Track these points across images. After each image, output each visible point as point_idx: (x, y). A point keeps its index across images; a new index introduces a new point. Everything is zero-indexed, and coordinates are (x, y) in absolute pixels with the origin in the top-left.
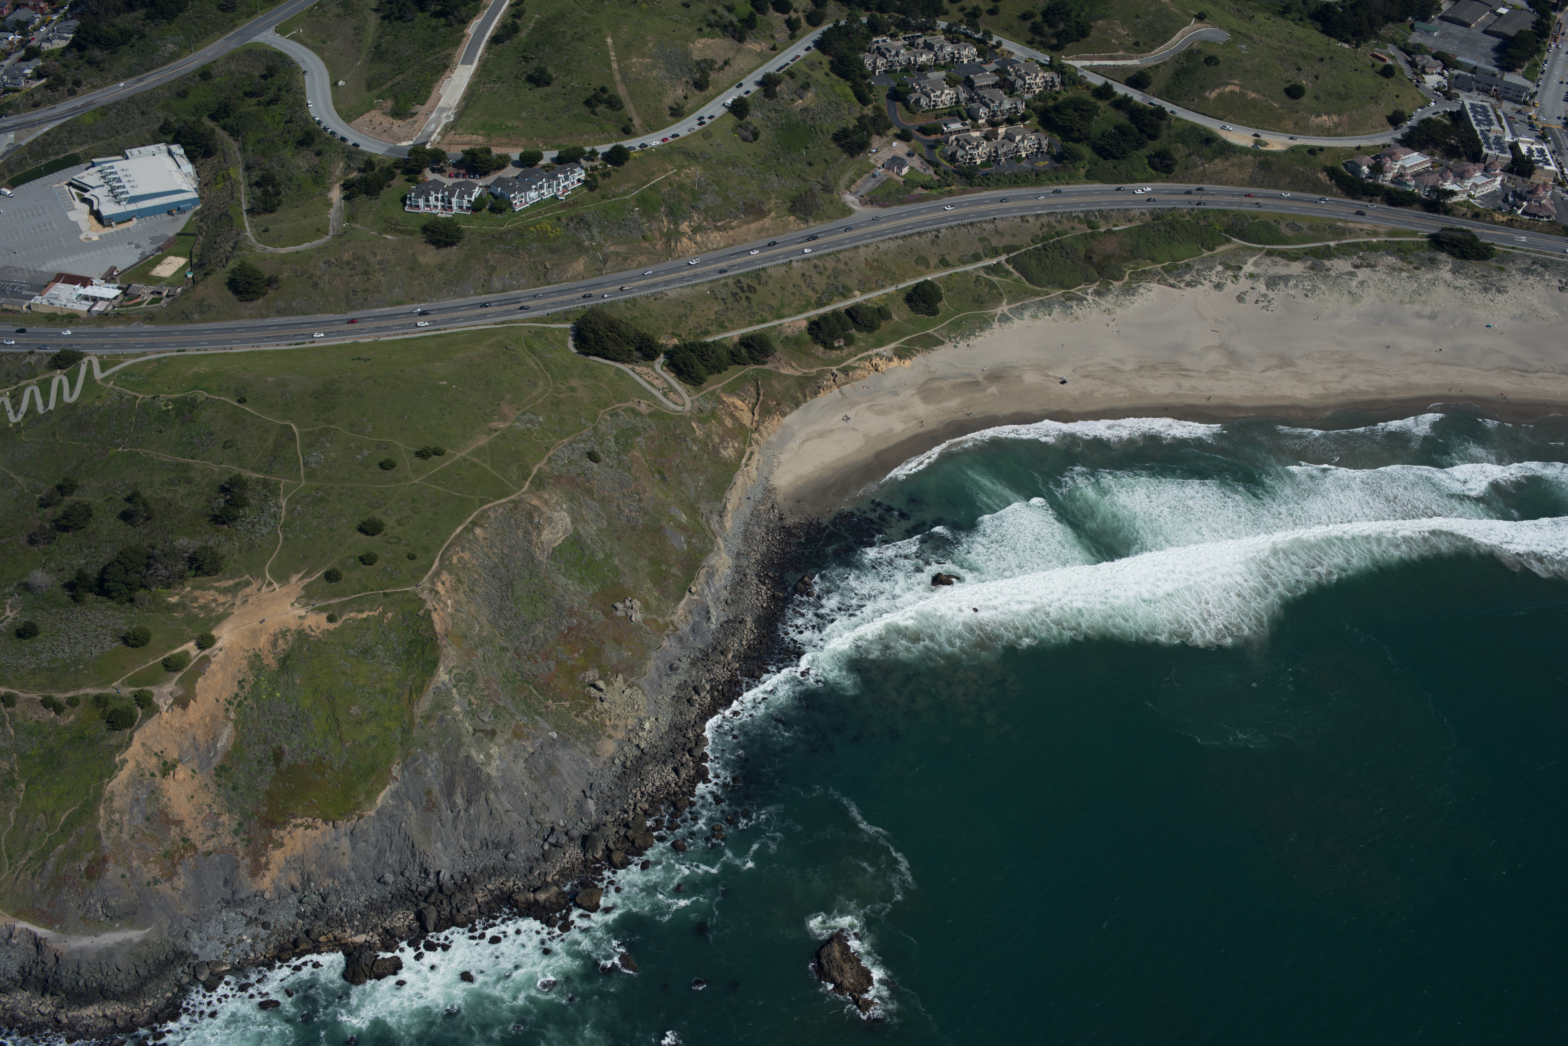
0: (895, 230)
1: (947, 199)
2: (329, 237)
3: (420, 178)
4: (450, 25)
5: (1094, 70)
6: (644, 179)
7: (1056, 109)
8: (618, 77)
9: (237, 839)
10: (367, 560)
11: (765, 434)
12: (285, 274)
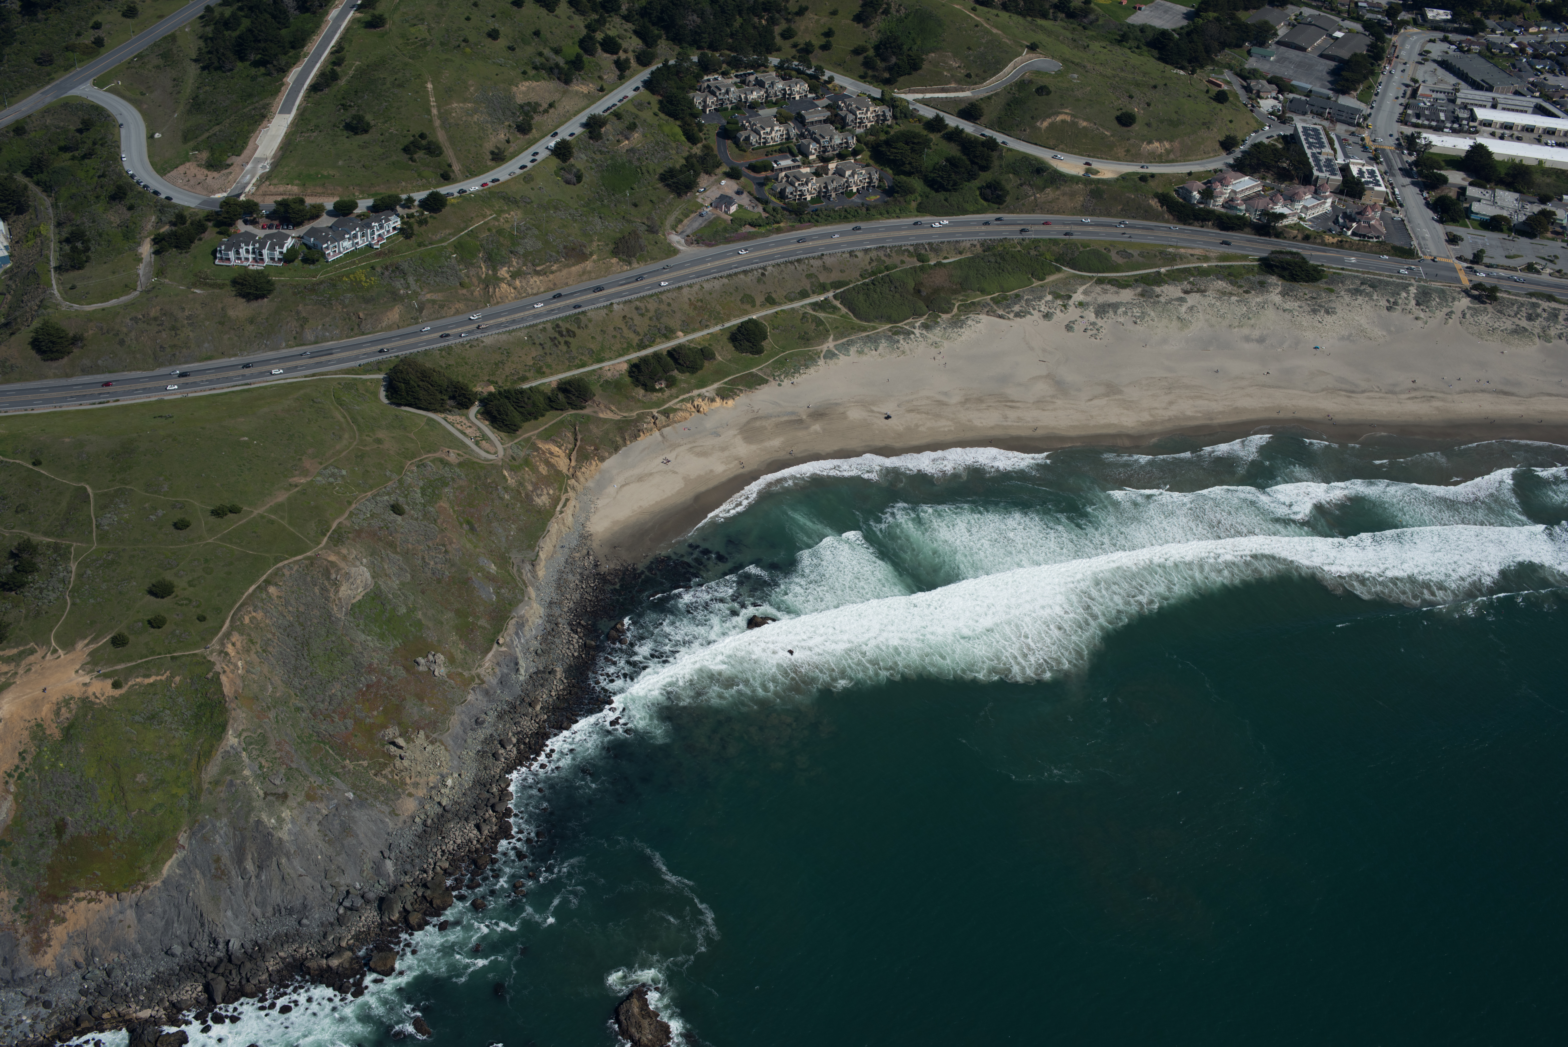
0: (720, 269)
1: (775, 236)
2: (137, 293)
3: (232, 230)
4: (269, 74)
5: (926, 102)
6: (462, 226)
7: (887, 143)
8: (437, 123)
9: (17, 916)
10: (156, 623)
11: (582, 479)
12: (91, 332)
